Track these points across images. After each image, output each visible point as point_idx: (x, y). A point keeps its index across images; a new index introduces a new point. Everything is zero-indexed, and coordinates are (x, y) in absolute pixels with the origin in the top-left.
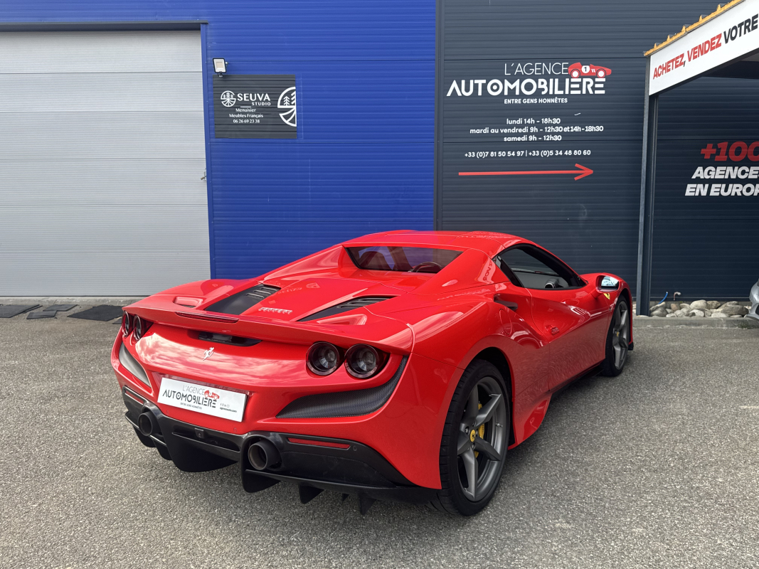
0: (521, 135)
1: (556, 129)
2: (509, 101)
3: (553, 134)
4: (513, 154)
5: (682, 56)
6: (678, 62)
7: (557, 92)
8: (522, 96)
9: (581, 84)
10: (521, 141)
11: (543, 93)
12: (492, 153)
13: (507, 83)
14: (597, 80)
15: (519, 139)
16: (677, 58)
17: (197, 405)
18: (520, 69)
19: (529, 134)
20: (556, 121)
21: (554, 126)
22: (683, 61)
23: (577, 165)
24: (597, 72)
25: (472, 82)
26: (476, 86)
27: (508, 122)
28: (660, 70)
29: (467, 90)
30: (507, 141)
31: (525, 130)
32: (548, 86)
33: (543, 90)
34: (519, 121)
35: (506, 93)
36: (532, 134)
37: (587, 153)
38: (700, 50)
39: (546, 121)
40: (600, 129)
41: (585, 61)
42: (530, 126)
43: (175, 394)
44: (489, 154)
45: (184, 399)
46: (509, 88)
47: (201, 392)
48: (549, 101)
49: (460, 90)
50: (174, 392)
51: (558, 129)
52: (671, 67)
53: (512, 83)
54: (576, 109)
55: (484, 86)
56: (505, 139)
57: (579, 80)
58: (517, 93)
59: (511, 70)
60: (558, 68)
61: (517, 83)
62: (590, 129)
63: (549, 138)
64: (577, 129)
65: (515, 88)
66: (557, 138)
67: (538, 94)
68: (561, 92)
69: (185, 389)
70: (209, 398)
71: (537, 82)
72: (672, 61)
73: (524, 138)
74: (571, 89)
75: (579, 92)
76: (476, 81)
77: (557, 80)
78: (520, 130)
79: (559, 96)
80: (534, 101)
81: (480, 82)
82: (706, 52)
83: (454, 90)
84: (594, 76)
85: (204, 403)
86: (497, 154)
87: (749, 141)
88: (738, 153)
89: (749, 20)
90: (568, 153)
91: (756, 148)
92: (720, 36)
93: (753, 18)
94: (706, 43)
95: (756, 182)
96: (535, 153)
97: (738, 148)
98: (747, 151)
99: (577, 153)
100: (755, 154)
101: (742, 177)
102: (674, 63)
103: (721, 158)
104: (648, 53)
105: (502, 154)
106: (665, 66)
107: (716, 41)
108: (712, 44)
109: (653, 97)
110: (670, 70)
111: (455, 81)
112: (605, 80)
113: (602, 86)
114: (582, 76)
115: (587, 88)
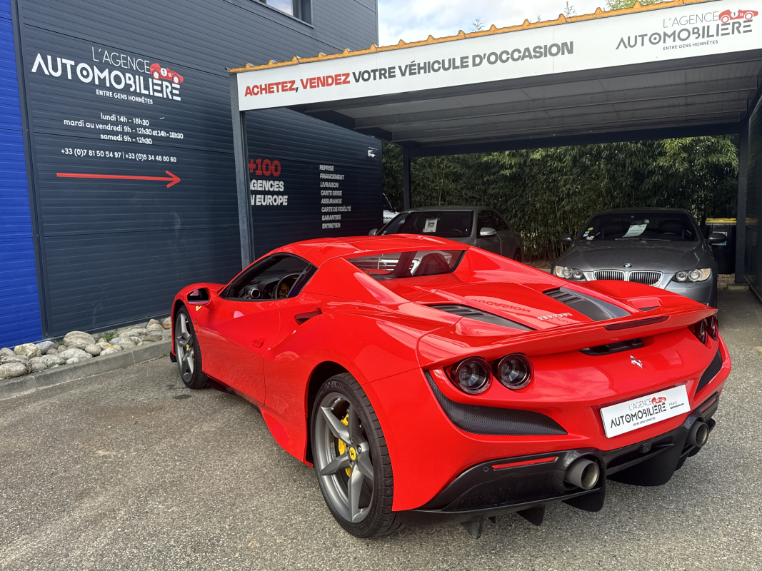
0: (116, 133)
1: (147, 133)
2: (101, 93)
3: (145, 136)
4: (111, 155)
5: (293, 82)
6: (288, 86)
7: (144, 92)
8: (112, 89)
9: (161, 86)
10: (117, 141)
11: (132, 89)
12: (90, 151)
13: (97, 71)
14: (174, 85)
15: (115, 138)
16: (286, 82)
17: (650, 417)
18: (107, 57)
19: (123, 133)
20: (146, 123)
21: (145, 127)
22: (294, 86)
23: (167, 172)
24: (173, 77)
25: (59, 59)
26: (64, 66)
27: (103, 117)
28: (256, 90)
29: (55, 69)
30: (104, 139)
31: (119, 129)
32: (135, 82)
33: (131, 86)
34: (113, 118)
35: (97, 83)
37: (173, 159)
38: (312, 83)
39: (137, 121)
40: (180, 136)
41: (165, 64)
42: (124, 124)
43: (624, 418)
44: (88, 152)
45: (634, 418)
46: (99, 77)
47: (648, 402)
48: (137, 99)
49: (47, 68)
50: (622, 417)
51: (148, 132)
52: (275, 89)
53: (102, 71)
54: (160, 112)
55: (74, 68)
56: (102, 137)
57: (160, 82)
58: (108, 85)
59: (100, 56)
60: (141, 65)
61: (106, 73)
62: (173, 135)
63: (141, 140)
64: (163, 134)
65: (105, 78)
66: (149, 141)
67: (126, 90)
68: (147, 92)
69: (632, 408)
70: (657, 405)
71: (125, 76)
72: (277, 84)
73: (119, 138)
74: (154, 90)
75: (160, 95)
76: (64, 61)
77: (141, 78)
78: (115, 128)
79: (145, 96)
80: (124, 97)
81: (69, 63)
82: (328, 85)
83: (40, 65)
84: (171, 82)
85: (655, 412)
86: (96, 153)
87: (272, 159)
88: (267, 170)
89: (385, 69)
90: (159, 158)
91: (276, 166)
92: (347, 75)
93: (390, 69)
94: (328, 77)
95: (278, 193)
96: (131, 156)
97: (267, 165)
98: (272, 168)
99: (166, 159)
100: (276, 171)
101: (271, 189)
102: (280, 86)
103: (259, 172)
104: (233, 70)
105: (100, 154)
106: (263, 87)
107: (343, 78)
108: (336, 80)
109: (243, 113)
110: (273, 92)
111: (39, 55)
112: (178, 86)
113: (177, 92)
114: (161, 78)
115: (167, 92)
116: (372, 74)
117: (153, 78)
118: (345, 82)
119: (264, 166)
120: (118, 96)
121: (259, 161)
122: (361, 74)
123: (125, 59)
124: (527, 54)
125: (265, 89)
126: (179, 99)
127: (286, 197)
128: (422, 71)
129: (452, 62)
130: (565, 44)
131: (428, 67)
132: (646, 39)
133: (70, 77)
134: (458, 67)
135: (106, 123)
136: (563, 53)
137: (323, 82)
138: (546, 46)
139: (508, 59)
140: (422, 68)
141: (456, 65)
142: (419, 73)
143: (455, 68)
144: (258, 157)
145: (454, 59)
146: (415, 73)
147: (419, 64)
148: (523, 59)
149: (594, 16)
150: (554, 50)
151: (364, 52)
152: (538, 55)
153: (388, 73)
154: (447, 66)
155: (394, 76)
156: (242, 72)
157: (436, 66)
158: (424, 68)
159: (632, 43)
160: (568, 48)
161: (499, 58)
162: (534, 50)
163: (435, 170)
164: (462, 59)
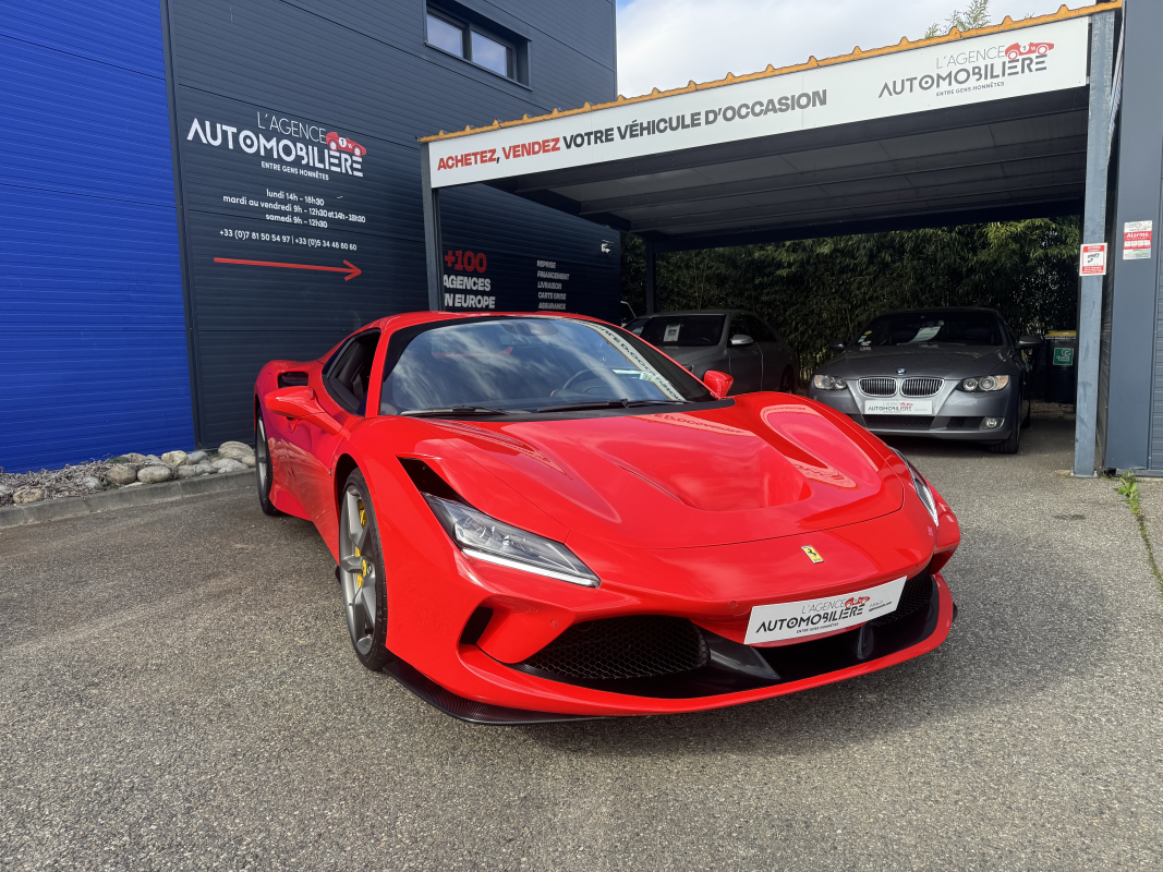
0: (285, 214)
1: (322, 216)
2: (267, 165)
3: (319, 218)
4: (278, 239)
5: (493, 151)
6: (487, 157)
7: (318, 165)
8: (280, 161)
9: (339, 158)
10: (286, 222)
11: (304, 162)
12: (254, 234)
13: (262, 139)
14: (355, 158)
15: (283, 219)
16: (486, 152)
18: (275, 124)
19: (293, 214)
20: (320, 202)
21: (319, 208)
22: (495, 156)
23: (345, 262)
24: (354, 148)
25: (218, 126)
26: (225, 134)
27: (269, 194)
28: (450, 163)
29: (214, 137)
30: (270, 220)
31: (288, 208)
32: (307, 154)
33: (303, 158)
34: (281, 195)
35: (262, 153)
36: (297, 214)
37: (353, 247)
38: (516, 151)
39: (310, 200)
40: (362, 219)
41: (343, 133)
42: (293, 203)
44: (250, 235)
46: (265, 147)
48: (310, 174)
49: (205, 135)
51: (323, 213)
52: (473, 161)
53: (268, 140)
54: (337, 190)
55: (236, 137)
56: (268, 217)
57: (337, 154)
58: (275, 156)
59: (266, 122)
60: (315, 133)
61: (274, 142)
62: (353, 218)
63: (314, 223)
64: (341, 216)
65: (272, 148)
66: (323, 224)
67: (297, 162)
68: (321, 166)
71: (295, 146)
72: (475, 154)
73: (288, 219)
74: (331, 164)
75: (338, 169)
76: (225, 127)
77: (316, 149)
78: (283, 208)
79: (320, 170)
80: (294, 170)
81: (231, 130)
82: (535, 153)
83: (196, 132)
84: (352, 154)
86: (260, 236)
87: (476, 252)
88: (469, 264)
89: (601, 132)
90: (335, 245)
91: (481, 260)
92: (557, 140)
93: (607, 130)
94: (534, 143)
95: (483, 293)
96: (302, 241)
97: (469, 258)
98: (475, 261)
99: (344, 246)
100: (481, 265)
101: (474, 288)
102: (479, 157)
103: (459, 267)
104: (424, 139)
105: (265, 237)
106: (459, 158)
107: (552, 144)
108: (544, 147)
109: (435, 191)
110: (470, 164)
111: (196, 120)
112: (360, 160)
113: (359, 166)
114: (339, 150)
115: (346, 167)
116: (586, 138)
117: (329, 149)
118: (555, 149)
119: (466, 260)
120: (287, 169)
121: (459, 253)
122: (573, 138)
123: (297, 126)
124: (770, 107)
125: (461, 161)
126: (360, 174)
127: (494, 298)
128: (645, 132)
129: (681, 119)
130: (816, 94)
131: (652, 128)
132: (916, 83)
133: (231, 146)
134: (688, 126)
135: (273, 200)
136: (814, 105)
137: (529, 149)
138: (793, 97)
139: (748, 114)
140: (645, 129)
141: (686, 123)
142: (642, 134)
143: (684, 127)
144: (459, 248)
145: (683, 117)
146: (637, 135)
147: (641, 124)
148: (766, 113)
149: (851, 57)
150: (804, 101)
151: (576, 111)
152: (784, 107)
153: (604, 136)
154: (674, 125)
155: (612, 139)
156: (435, 141)
157: (662, 126)
158: (648, 128)
159: (898, 89)
160: (820, 98)
161: (737, 113)
162: (780, 103)
163: (694, 272)
164: (693, 115)
